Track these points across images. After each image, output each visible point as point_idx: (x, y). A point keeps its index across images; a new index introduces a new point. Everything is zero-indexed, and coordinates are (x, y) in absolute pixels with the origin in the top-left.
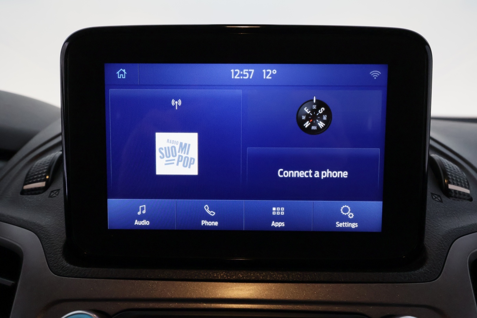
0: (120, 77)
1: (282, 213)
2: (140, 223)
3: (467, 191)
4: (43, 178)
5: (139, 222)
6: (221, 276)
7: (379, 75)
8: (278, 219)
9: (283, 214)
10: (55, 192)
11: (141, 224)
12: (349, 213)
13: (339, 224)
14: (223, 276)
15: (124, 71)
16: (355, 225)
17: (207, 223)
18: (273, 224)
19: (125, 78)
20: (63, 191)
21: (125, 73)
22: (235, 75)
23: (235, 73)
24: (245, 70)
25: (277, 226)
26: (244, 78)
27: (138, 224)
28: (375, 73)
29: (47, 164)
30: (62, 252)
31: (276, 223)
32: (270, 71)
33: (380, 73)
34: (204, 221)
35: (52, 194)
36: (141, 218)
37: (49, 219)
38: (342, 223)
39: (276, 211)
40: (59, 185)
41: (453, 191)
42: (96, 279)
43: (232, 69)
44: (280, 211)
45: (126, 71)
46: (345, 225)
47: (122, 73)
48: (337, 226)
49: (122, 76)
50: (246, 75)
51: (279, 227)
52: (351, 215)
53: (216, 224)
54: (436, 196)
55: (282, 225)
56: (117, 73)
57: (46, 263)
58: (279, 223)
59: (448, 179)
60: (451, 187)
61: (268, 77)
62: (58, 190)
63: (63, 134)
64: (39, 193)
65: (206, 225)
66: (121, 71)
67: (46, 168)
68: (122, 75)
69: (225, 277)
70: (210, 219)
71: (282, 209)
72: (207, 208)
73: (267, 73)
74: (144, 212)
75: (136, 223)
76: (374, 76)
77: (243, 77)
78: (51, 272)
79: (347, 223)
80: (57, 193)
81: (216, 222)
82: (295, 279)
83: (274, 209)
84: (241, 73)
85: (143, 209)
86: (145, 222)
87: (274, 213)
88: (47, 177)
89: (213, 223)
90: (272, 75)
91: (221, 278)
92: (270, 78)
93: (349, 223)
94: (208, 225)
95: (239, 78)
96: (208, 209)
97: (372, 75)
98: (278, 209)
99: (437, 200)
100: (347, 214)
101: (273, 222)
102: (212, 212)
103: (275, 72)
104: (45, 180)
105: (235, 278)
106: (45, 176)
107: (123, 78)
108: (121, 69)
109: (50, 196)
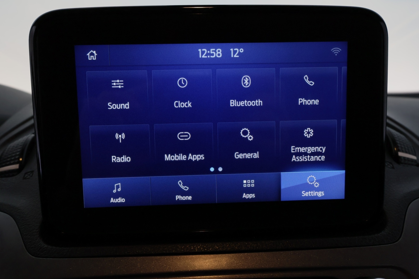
0: (90, 58)
2: (116, 201)
3: (414, 158)
4: (16, 161)
5: (115, 199)
6: (198, 248)
8: (249, 191)
9: (253, 186)
10: (29, 174)
12: (315, 183)
13: (305, 193)
15: (94, 52)
16: (321, 194)
18: (244, 196)
19: (95, 59)
20: (37, 172)
21: (96, 54)
22: (202, 55)
23: (203, 53)
24: (211, 50)
25: (248, 197)
26: (211, 57)
27: (113, 202)
28: (336, 50)
29: (20, 147)
30: (38, 233)
31: (247, 195)
32: (237, 49)
33: (341, 50)
34: (178, 196)
35: (26, 175)
36: (116, 196)
37: (24, 201)
38: (308, 192)
39: (247, 183)
40: (33, 166)
41: (403, 158)
43: (199, 49)
44: (251, 183)
46: (311, 194)
47: (92, 54)
48: (303, 196)
49: (92, 58)
50: (213, 55)
51: (250, 198)
52: (317, 185)
53: (189, 198)
54: (388, 163)
55: (253, 196)
56: (87, 55)
57: (23, 244)
58: (250, 195)
59: (397, 147)
60: (401, 154)
61: (235, 56)
62: (33, 172)
63: (35, 117)
64: (13, 176)
65: (180, 199)
66: (92, 52)
67: (19, 150)
68: (93, 56)
69: (202, 250)
70: (183, 193)
71: (253, 181)
73: (235, 52)
74: (119, 190)
75: (112, 200)
76: (334, 53)
77: (210, 57)
78: (29, 254)
79: (313, 192)
80: (31, 175)
82: (269, 248)
83: (245, 182)
84: (209, 52)
85: (118, 187)
86: (121, 199)
87: (245, 186)
88: (21, 159)
89: (187, 198)
90: (239, 54)
92: (238, 56)
93: (315, 192)
94: (182, 199)
95: (206, 57)
97: (333, 52)
99: (389, 166)
100: (313, 183)
101: (244, 194)
103: (242, 50)
104: (19, 162)
105: (211, 250)
106: (19, 159)
107: (93, 59)
109: (24, 178)
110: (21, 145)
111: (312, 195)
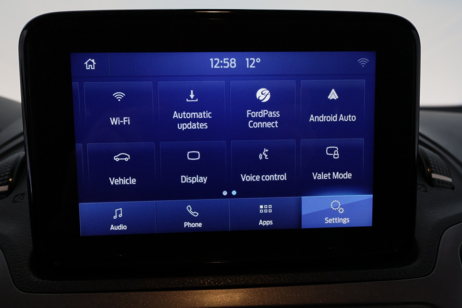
0: (88, 67)
1: (270, 211)
2: (116, 228)
3: (449, 180)
4: (5, 182)
5: (115, 226)
6: (208, 282)
7: (367, 62)
8: (266, 217)
10: (19, 196)
11: (118, 229)
12: (339, 208)
13: (328, 219)
14: (211, 282)
15: (93, 61)
16: (347, 221)
17: (190, 225)
18: (261, 223)
19: (94, 68)
20: (28, 195)
21: (94, 63)
22: (214, 65)
23: (215, 62)
24: (225, 59)
25: (265, 224)
26: (225, 67)
27: (114, 229)
28: (363, 61)
29: (10, 166)
30: (28, 264)
31: (264, 222)
32: (253, 59)
33: (368, 61)
34: (187, 223)
35: (16, 198)
36: (117, 223)
37: (13, 228)
38: (332, 218)
39: (264, 209)
40: (23, 188)
41: (436, 180)
42: (69, 294)
43: (211, 58)
44: (268, 209)
45: (95, 62)
47: (90, 63)
48: (326, 222)
49: (90, 67)
50: (226, 65)
51: (267, 225)
52: (341, 211)
53: (199, 225)
54: (420, 186)
55: (270, 223)
56: (85, 64)
57: (11, 278)
58: (267, 221)
59: (431, 168)
60: (434, 176)
61: (251, 67)
62: (23, 194)
63: (25, 133)
64: (2, 198)
65: (189, 227)
66: (90, 61)
67: (8, 169)
68: (91, 66)
69: (213, 284)
70: (193, 220)
71: (270, 207)
72: (189, 208)
73: (251, 62)
74: (120, 216)
75: (112, 228)
76: (362, 64)
77: (223, 67)
78: (16, 288)
79: (337, 218)
80: (22, 198)
81: (200, 223)
82: (287, 282)
83: (261, 207)
84: (221, 62)
85: (119, 212)
86: (122, 226)
87: (261, 211)
88: (11, 180)
89: (197, 225)
90: (256, 64)
91: (208, 284)
92: (254, 67)
93: (339, 219)
94: (191, 227)
95: (219, 67)
96: (190, 210)
97: (360, 63)
98: (266, 206)
99: (422, 190)
100: (337, 209)
101: (261, 221)
102: (195, 212)
103: (258, 60)
104: (8, 183)
105: (223, 284)
106: (8, 179)
107: (92, 68)
108: (90, 59)
109: (14, 202)
110: (10, 164)
111: (336, 222)
